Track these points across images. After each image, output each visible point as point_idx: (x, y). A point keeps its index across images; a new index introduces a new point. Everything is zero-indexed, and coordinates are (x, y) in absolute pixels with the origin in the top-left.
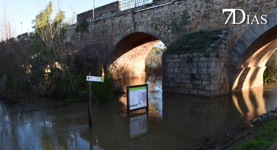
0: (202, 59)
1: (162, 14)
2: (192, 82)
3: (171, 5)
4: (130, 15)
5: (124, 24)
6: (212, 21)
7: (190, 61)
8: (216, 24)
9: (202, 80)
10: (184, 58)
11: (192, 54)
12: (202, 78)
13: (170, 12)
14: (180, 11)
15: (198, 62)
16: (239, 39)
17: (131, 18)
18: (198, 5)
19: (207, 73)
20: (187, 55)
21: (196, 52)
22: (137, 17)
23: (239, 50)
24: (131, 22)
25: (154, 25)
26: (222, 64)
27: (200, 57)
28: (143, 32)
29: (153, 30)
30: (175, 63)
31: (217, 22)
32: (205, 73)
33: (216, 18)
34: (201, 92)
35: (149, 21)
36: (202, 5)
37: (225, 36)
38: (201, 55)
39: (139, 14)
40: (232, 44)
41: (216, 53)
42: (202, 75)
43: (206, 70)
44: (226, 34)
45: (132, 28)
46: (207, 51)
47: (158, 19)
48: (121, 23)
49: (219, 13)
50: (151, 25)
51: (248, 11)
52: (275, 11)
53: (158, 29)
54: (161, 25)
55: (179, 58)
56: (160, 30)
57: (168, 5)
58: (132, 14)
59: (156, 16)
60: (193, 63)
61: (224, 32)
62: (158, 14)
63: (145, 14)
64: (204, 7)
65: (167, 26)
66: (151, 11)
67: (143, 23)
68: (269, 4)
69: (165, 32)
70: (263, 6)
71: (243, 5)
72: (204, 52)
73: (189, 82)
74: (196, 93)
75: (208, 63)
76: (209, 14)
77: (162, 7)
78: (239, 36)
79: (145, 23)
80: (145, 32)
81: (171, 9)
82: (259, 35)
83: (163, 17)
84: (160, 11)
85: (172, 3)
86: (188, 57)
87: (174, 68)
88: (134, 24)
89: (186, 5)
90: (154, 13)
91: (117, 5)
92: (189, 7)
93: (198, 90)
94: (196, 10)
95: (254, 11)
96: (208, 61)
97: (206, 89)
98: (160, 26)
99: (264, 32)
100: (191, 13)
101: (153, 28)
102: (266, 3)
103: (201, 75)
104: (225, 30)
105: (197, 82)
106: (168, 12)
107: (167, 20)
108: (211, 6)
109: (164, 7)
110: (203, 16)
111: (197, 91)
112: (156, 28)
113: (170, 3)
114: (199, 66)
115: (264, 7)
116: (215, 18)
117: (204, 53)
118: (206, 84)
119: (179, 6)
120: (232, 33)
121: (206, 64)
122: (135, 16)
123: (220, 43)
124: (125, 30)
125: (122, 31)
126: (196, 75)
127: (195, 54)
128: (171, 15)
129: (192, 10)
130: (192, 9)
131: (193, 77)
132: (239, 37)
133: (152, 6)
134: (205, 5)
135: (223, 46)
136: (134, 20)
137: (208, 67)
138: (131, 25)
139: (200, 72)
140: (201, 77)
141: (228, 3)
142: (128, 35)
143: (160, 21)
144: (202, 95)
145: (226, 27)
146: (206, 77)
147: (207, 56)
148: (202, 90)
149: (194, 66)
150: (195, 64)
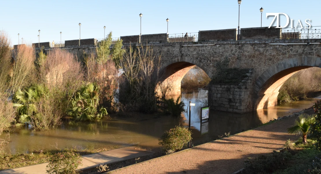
0: (236, 90)
1: (206, 51)
2: (229, 103)
3: (213, 46)
4: (178, 47)
5: (171, 53)
6: (243, 62)
7: (228, 90)
8: (245, 65)
9: (236, 103)
10: (224, 88)
11: (230, 86)
13: (212, 51)
14: (220, 52)
15: (233, 91)
16: (260, 77)
17: (178, 49)
18: (234, 50)
20: (227, 86)
21: (232, 85)
22: (184, 50)
23: (259, 83)
24: (178, 52)
25: (198, 58)
26: (248, 93)
28: (188, 63)
29: (197, 62)
30: (218, 90)
31: (246, 64)
32: (238, 98)
33: (246, 61)
34: (235, 110)
35: (195, 55)
36: (236, 51)
37: (251, 74)
38: (236, 87)
39: (186, 48)
40: (255, 79)
41: (245, 86)
44: (252, 73)
45: (179, 58)
46: (239, 85)
47: (203, 55)
48: (169, 52)
49: (247, 58)
50: (196, 58)
51: (266, 59)
52: (281, 62)
53: (202, 62)
54: (205, 59)
55: (221, 87)
56: (204, 63)
57: (211, 45)
58: (180, 47)
59: (200, 52)
60: (230, 92)
61: (250, 71)
62: (202, 51)
63: (192, 49)
64: (237, 52)
65: (209, 61)
66: (197, 48)
67: (190, 55)
68: (279, 57)
69: (207, 65)
70: (275, 57)
71: (263, 55)
72: (238, 85)
73: (228, 103)
74: (232, 111)
76: (240, 57)
77: (206, 46)
78: (260, 74)
79: (191, 55)
80: (191, 63)
81: (213, 49)
82: (272, 75)
83: (206, 54)
84: (204, 49)
85: (214, 45)
86: (227, 88)
87: (217, 94)
88: (181, 55)
89: (225, 48)
90: (199, 50)
91: (165, 37)
92: (227, 50)
93: (233, 109)
94: (232, 53)
95: (269, 60)
96: (240, 91)
97: (238, 108)
98: (203, 60)
99: (275, 74)
100: (228, 55)
101: (198, 60)
102: (277, 56)
103: (235, 100)
104: (251, 70)
105: (232, 104)
106: (211, 51)
107: (209, 56)
108: (243, 52)
109: (208, 46)
110: (237, 58)
111: (232, 109)
112: (200, 61)
113: (213, 45)
114: (234, 94)
115: (275, 59)
116: (244, 61)
117: (238, 86)
118: (238, 105)
119: (219, 48)
120: (255, 72)
121: (239, 93)
122: (182, 48)
123: (248, 80)
124: (172, 58)
125: (170, 59)
126: (232, 100)
127: (232, 86)
128: (213, 53)
129: (229, 53)
130: (229, 51)
131: (230, 101)
132: (260, 76)
133: (198, 44)
134: (238, 50)
135: (249, 81)
136: (181, 52)
137: (240, 95)
138: (178, 55)
139: (235, 98)
141: (253, 52)
142: (175, 62)
143: (204, 56)
144: (235, 112)
145: (251, 68)
146: (238, 101)
147: (240, 88)
148: (235, 109)
149: (231, 94)
150: (232, 93)
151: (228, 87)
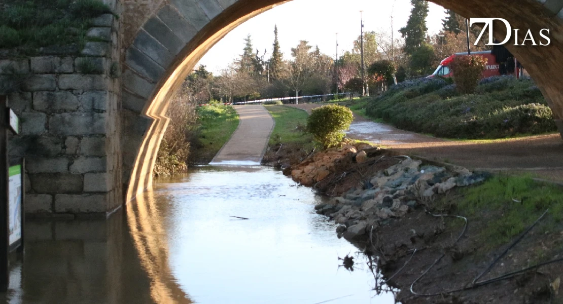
0: (66, 81)
7: (15, 86)
9: (72, 158)
11: (25, 62)
12: (68, 151)
15: (50, 92)
16: (152, 20)
19: (90, 131)
20: (3, 63)
21: (41, 54)
26: (114, 102)
27: (60, 73)
32: (81, 131)
34: (65, 202)
38: (66, 66)
41: (110, 62)
42: (69, 139)
43: (89, 119)
46: (85, 51)
60: (29, 95)
72: (78, 54)
74: (47, 208)
75: (93, 95)
78: (153, 9)
86: (9, 72)
93: (53, 195)
96: (93, 89)
97: (87, 188)
103: (65, 138)
105: (47, 166)
111: (49, 197)
114: (58, 106)
117: (78, 61)
118: (87, 169)
121: (85, 98)
126: (43, 141)
127: (38, 62)
137: (95, 111)
139: (62, 128)
140: (65, 147)
144: (69, 212)
146: (86, 145)
147: (89, 70)
148: (69, 193)
149: (32, 107)
150: (39, 101)
151: (12, 70)
